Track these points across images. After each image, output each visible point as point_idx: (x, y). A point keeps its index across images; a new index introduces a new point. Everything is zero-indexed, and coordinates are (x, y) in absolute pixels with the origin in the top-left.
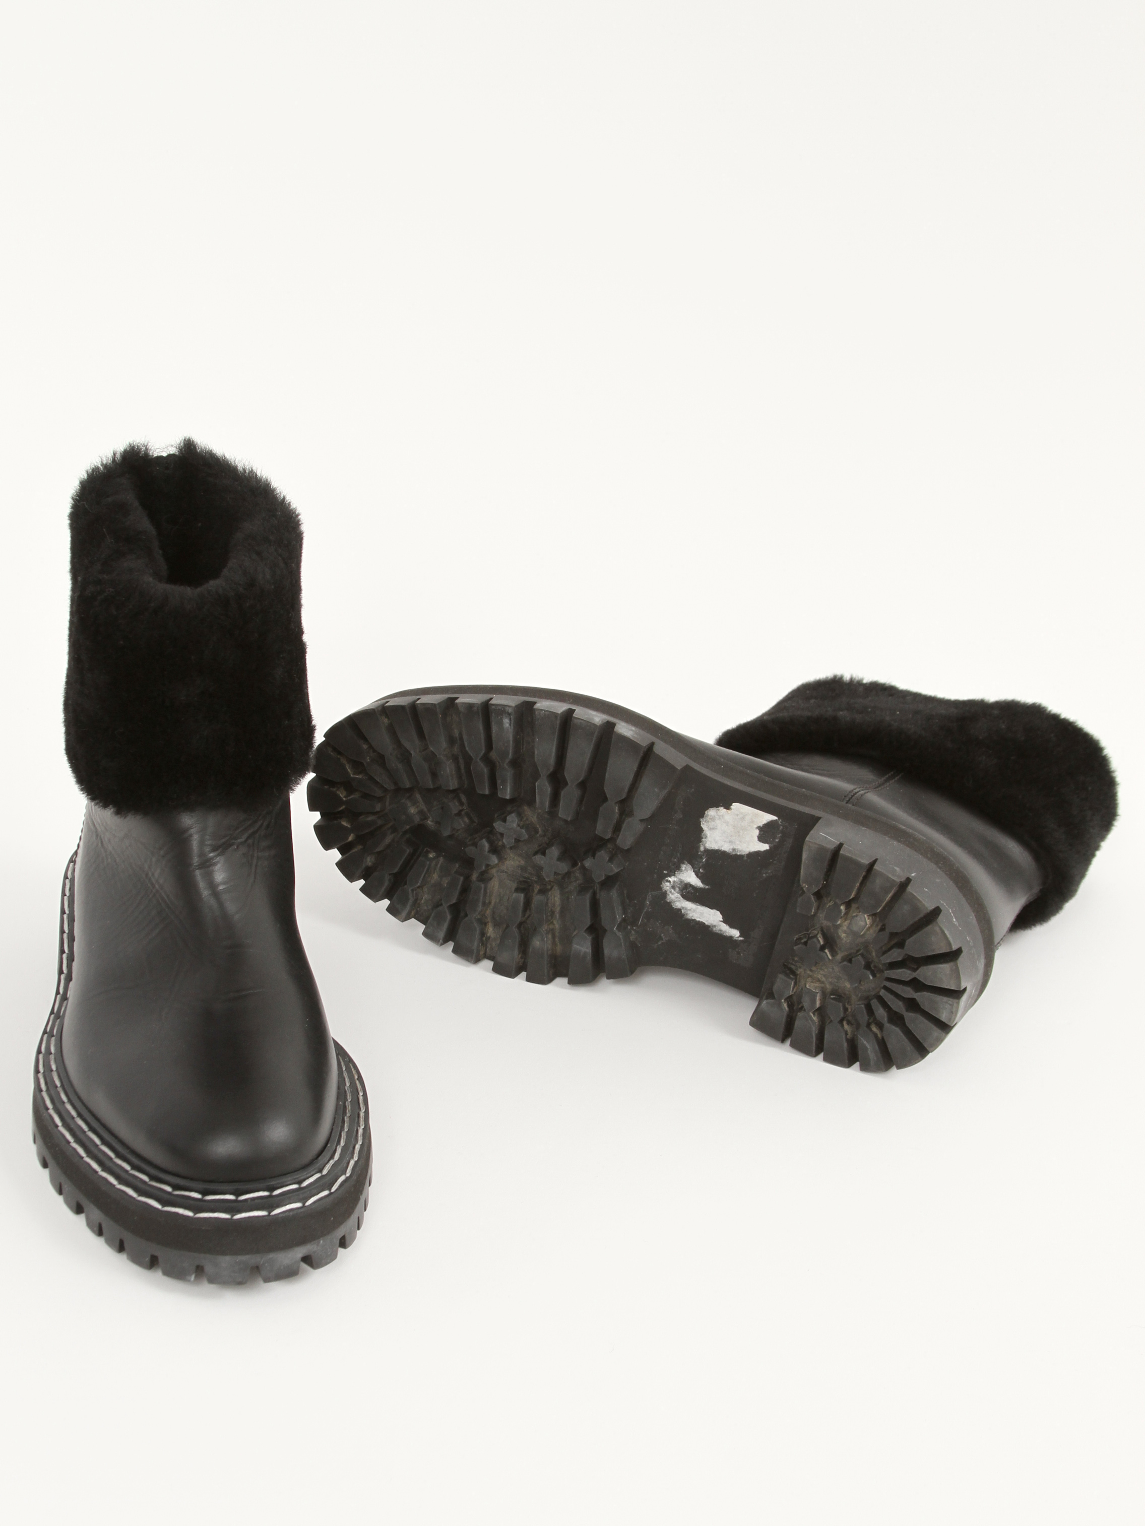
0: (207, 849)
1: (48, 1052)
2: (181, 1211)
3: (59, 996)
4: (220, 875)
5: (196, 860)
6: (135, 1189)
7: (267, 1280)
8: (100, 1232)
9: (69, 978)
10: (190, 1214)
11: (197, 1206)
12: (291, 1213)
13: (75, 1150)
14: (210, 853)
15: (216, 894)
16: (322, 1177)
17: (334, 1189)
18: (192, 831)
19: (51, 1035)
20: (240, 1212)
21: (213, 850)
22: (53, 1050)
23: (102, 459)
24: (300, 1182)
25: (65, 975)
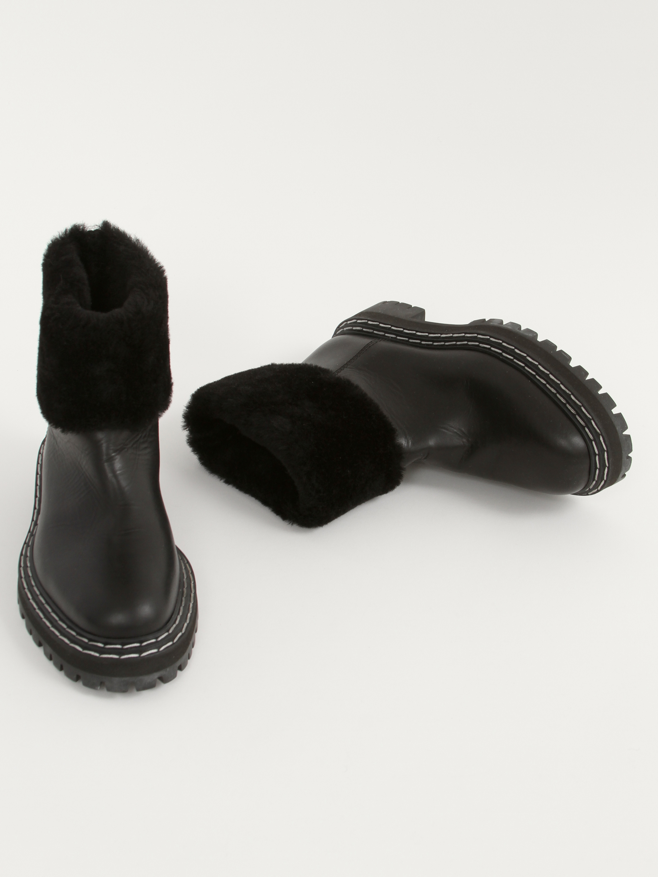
0: (111, 451)
1: (26, 556)
2: (92, 653)
3: (33, 522)
4: (118, 465)
5: (105, 457)
6: (69, 639)
7: (139, 690)
8: (50, 658)
9: (38, 513)
10: (97, 655)
11: (101, 651)
12: (152, 655)
13: (38, 614)
14: (113, 453)
15: (115, 476)
16: (169, 634)
17: (175, 641)
18: (102, 442)
19: (28, 546)
20: (124, 654)
21: (114, 452)
22: (28, 554)
23: (59, 233)
24: (157, 638)
25: (37, 510)
